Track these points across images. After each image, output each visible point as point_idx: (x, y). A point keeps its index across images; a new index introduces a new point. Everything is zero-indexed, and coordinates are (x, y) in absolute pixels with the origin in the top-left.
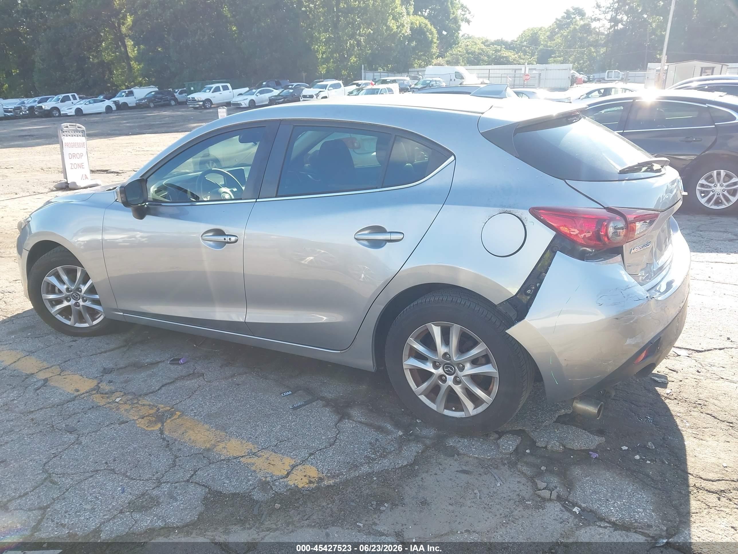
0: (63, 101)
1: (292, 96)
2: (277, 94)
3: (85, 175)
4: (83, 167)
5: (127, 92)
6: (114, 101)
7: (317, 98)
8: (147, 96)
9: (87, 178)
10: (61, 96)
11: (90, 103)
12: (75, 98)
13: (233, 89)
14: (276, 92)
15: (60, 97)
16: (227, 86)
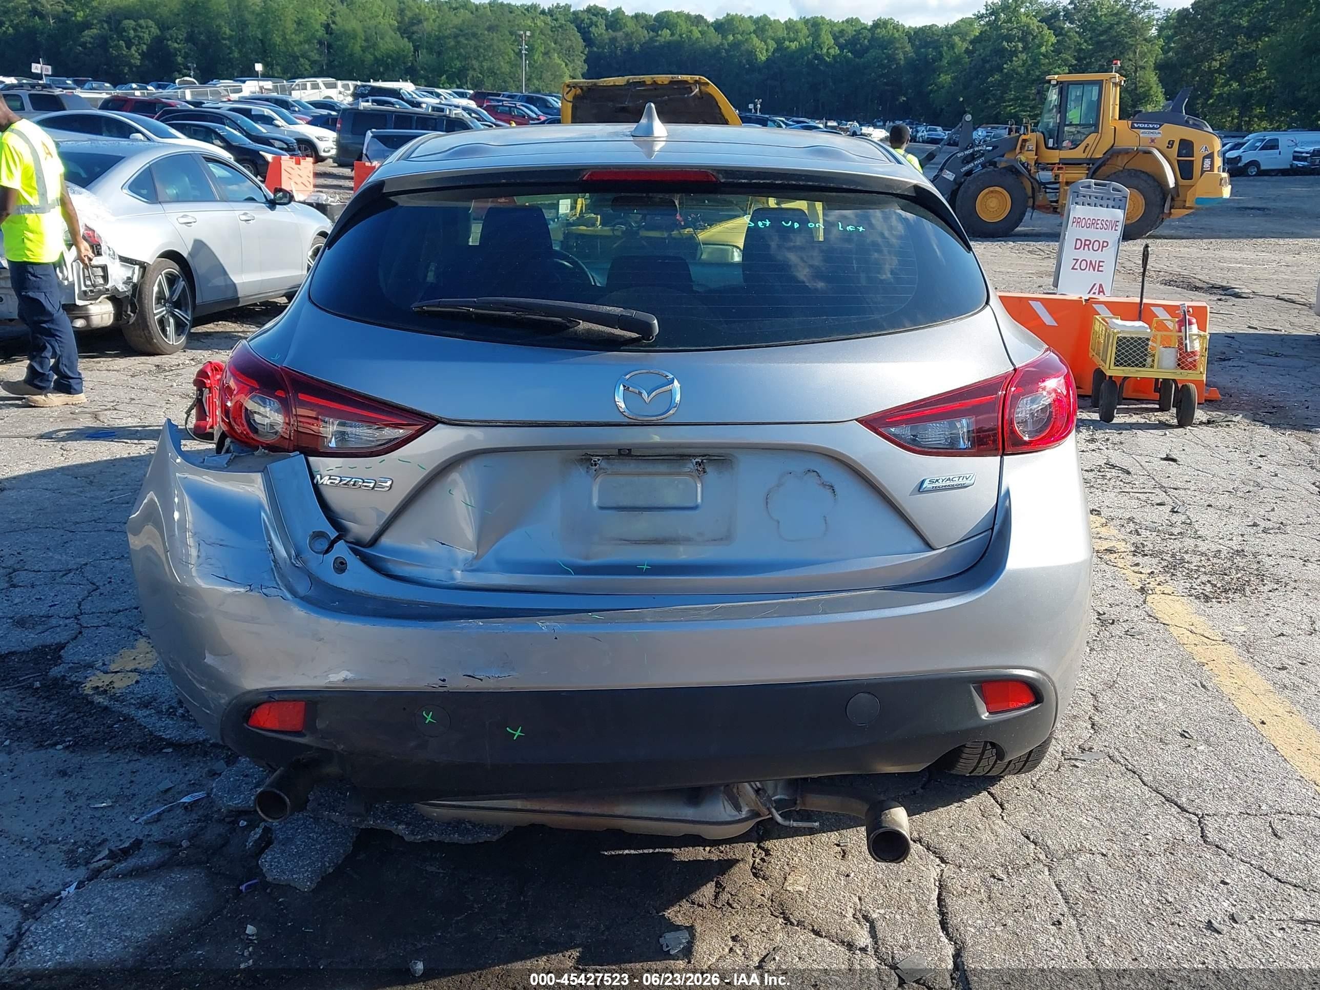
3: (1101, 286)
4: (1100, 269)
9: (1103, 292)
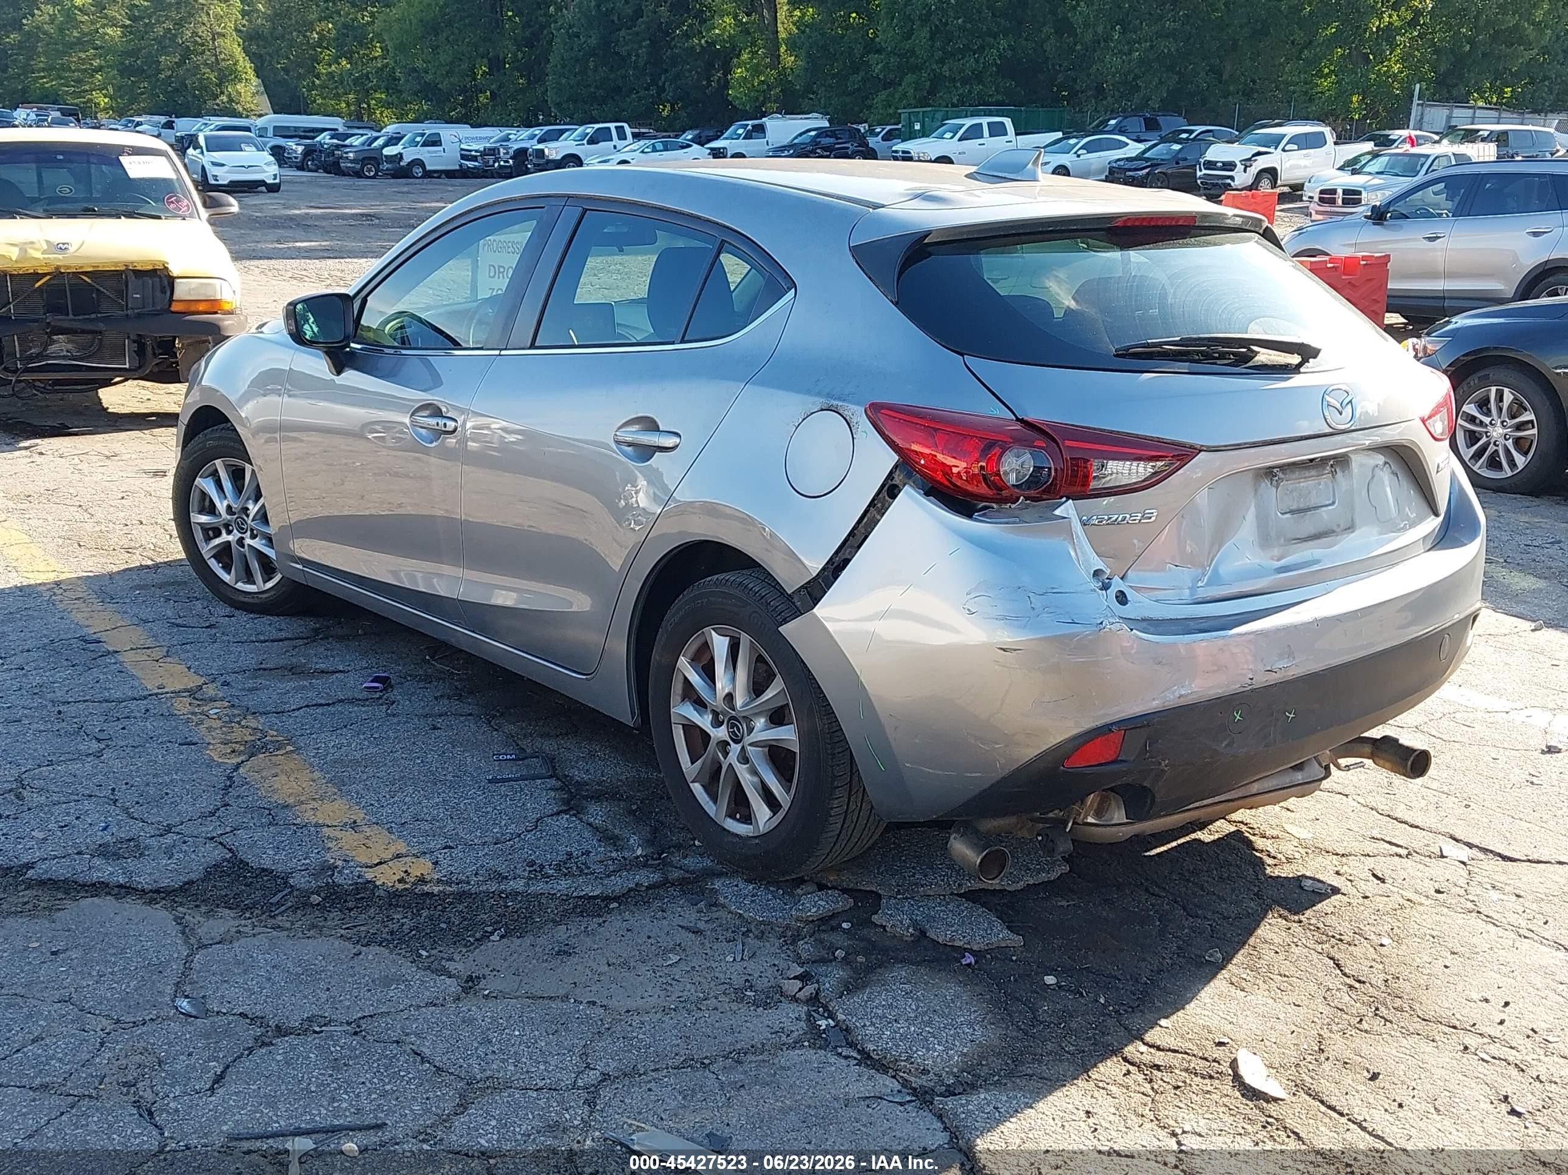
0: (592, 141)
1: (1177, 163)
2: (1134, 155)
5: (750, 127)
6: (712, 149)
7: (1245, 171)
8: (796, 141)
10: (590, 129)
11: (655, 150)
12: (622, 136)
13: (1017, 134)
14: (1134, 149)
15: (588, 131)
16: (1003, 123)
